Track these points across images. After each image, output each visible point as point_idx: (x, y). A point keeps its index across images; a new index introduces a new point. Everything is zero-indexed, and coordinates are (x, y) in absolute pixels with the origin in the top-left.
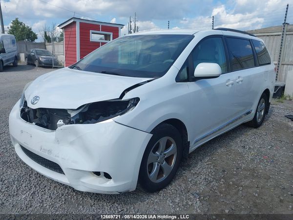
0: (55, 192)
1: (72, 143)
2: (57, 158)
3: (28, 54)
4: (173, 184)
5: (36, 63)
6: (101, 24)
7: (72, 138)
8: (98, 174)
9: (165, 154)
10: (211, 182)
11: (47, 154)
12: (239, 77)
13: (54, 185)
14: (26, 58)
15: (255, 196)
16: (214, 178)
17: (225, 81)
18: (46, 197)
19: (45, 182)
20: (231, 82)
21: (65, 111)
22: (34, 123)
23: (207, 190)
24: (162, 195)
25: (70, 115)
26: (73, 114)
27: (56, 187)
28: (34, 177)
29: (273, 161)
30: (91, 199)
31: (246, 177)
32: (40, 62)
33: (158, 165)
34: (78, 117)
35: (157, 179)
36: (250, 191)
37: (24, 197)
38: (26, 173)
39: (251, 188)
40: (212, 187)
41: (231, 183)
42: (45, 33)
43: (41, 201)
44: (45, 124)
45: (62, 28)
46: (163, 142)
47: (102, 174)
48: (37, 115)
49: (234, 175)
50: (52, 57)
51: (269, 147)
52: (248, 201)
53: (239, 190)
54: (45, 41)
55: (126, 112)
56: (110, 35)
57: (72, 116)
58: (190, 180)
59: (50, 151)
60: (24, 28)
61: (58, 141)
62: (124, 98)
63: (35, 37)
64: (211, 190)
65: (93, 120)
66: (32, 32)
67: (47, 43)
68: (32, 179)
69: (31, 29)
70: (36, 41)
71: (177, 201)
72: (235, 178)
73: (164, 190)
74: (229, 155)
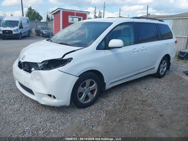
0: (33, 105)
1: (38, 80)
2: (31, 87)
3: (37, 29)
4: (95, 105)
5: (41, 35)
6: (75, 12)
7: (38, 77)
8: (50, 96)
9: (90, 89)
10: (116, 106)
11: (27, 85)
12: (143, 47)
13: (32, 102)
14: (35, 31)
15: (138, 114)
16: (119, 104)
17: (132, 49)
18: (27, 106)
19: (29, 100)
20: (137, 50)
21: (36, 63)
22: (23, 69)
23: (113, 109)
24: (86, 110)
25: (38, 66)
26: (40, 65)
27: (34, 102)
28: (24, 97)
29: (159, 97)
30: (49, 109)
31: (138, 104)
32: (43, 34)
33: (85, 94)
34: (43, 67)
35: (85, 101)
36: (136, 111)
37: (17, 106)
38: (21, 95)
39: (138, 110)
40: (116, 108)
41: (128, 107)
42: (47, 15)
43: (24, 108)
44: (28, 70)
45: (53, 14)
46: (88, 82)
47: (52, 96)
48: (25, 65)
49: (131, 103)
50: (50, 31)
51: (161, 89)
52: (132, 116)
53: (130, 111)
54: (47, 21)
55: (65, 65)
56: (81, 18)
57: (39, 66)
58: (105, 104)
59: (28, 84)
60: (35, 12)
61: (32, 78)
62: (64, 58)
63: (41, 18)
64: (115, 109)
65: (48, 68)
66: (39, 15)
67: (48, 22)
68: (23, 98)
69: (39, 13)
70: (42, 21)
71: (93, 113)
72: (131, 105)
73: (88, 107)
74: (134, 93)
